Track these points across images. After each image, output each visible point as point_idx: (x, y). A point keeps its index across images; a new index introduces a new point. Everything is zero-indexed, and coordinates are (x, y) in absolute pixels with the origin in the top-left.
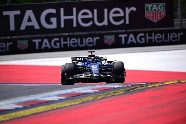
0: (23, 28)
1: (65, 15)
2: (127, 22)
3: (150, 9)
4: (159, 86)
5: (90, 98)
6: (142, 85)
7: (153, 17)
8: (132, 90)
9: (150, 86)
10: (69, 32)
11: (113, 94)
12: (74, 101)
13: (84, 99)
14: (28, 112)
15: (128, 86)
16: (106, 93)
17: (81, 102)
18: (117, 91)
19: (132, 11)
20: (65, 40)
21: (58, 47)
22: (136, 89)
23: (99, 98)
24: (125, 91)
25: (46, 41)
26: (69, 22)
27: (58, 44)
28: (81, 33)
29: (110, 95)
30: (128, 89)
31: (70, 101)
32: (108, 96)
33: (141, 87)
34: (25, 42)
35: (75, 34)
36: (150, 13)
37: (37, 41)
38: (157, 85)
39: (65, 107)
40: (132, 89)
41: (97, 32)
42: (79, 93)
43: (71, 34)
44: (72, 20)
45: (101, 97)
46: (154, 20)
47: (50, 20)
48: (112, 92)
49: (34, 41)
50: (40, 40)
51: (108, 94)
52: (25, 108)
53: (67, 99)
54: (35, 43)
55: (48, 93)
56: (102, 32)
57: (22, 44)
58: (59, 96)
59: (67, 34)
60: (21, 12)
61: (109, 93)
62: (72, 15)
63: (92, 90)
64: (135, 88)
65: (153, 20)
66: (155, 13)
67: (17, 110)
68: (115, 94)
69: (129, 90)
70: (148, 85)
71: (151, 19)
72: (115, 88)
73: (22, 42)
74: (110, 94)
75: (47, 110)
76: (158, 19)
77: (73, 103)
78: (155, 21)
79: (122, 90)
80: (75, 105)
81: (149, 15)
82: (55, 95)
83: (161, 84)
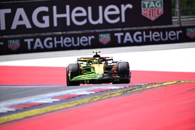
0: (14, 27)
1: (58, 13)
2: (123, 20)
3: (147, 6)
4: (158, 86)
5: (86, 100)
6: (140, 86)
7: (150, 15)
8: (129, 92)
9: (148, 87)
10: (62, 31)
11: (110, 96)
12: (69, 104)
13: (80, 101)
14: (21, 115)
15: (125, 87)
16: (103, 95)
17: (76, 104)
18: (113, 93)
19: (128, 9)
20: (58, 39)
21: (51, 46)
22: (134, 90)
23: (95, 100)
24: (122, 92)
25: (38, 40)
26: (62, 21)
27: (51, 44)
28: (75, 32)
29: (106, 97)
30: (125, 90)
31: (64, 103)
32: (104, 97)
33: (138, 88)
34: (16, 42)
35: (69, 33)
36: (147, 10)
37: (29, 41)
38: (155, 86)
39: (59, 110)
40: (130, 90)
41: (92, 31)
42: (74, 95)
43: (64, 33)
44: (65, 18)
45: (98, 99)
46: (152, 17)
47: (42, 18)
48: (109, 93)
49: (25, 40)
50: (32, 40)
51: (104, 96)
52: (17, 111)
53: (61, 101)
54: (27, 42)
55: (41, 95)
56: (97, 31)
57: (14, 44)
58: (53, 98)
59: (60, 33)
60: (12, 11)
61: (105, 94)
62: (65, 12)
63: (88, 91)
64: (132, 90)
65: (150, 17)
66: (152, 10)
67: (9, 113)
68: (112, 96)
69: (127, 91)
70: (147, 86)
71: (148, 17)
72: (111, 89)
73: (14, 42)
74: (107, 95)
75: (41, 113)
76: (155, 17)
77: (68, 106)
78: (152, 19)
79: (119, 91)
80: (70, 107)
81: (146, 12)
82: (49, 97)
83: (160, 85)
